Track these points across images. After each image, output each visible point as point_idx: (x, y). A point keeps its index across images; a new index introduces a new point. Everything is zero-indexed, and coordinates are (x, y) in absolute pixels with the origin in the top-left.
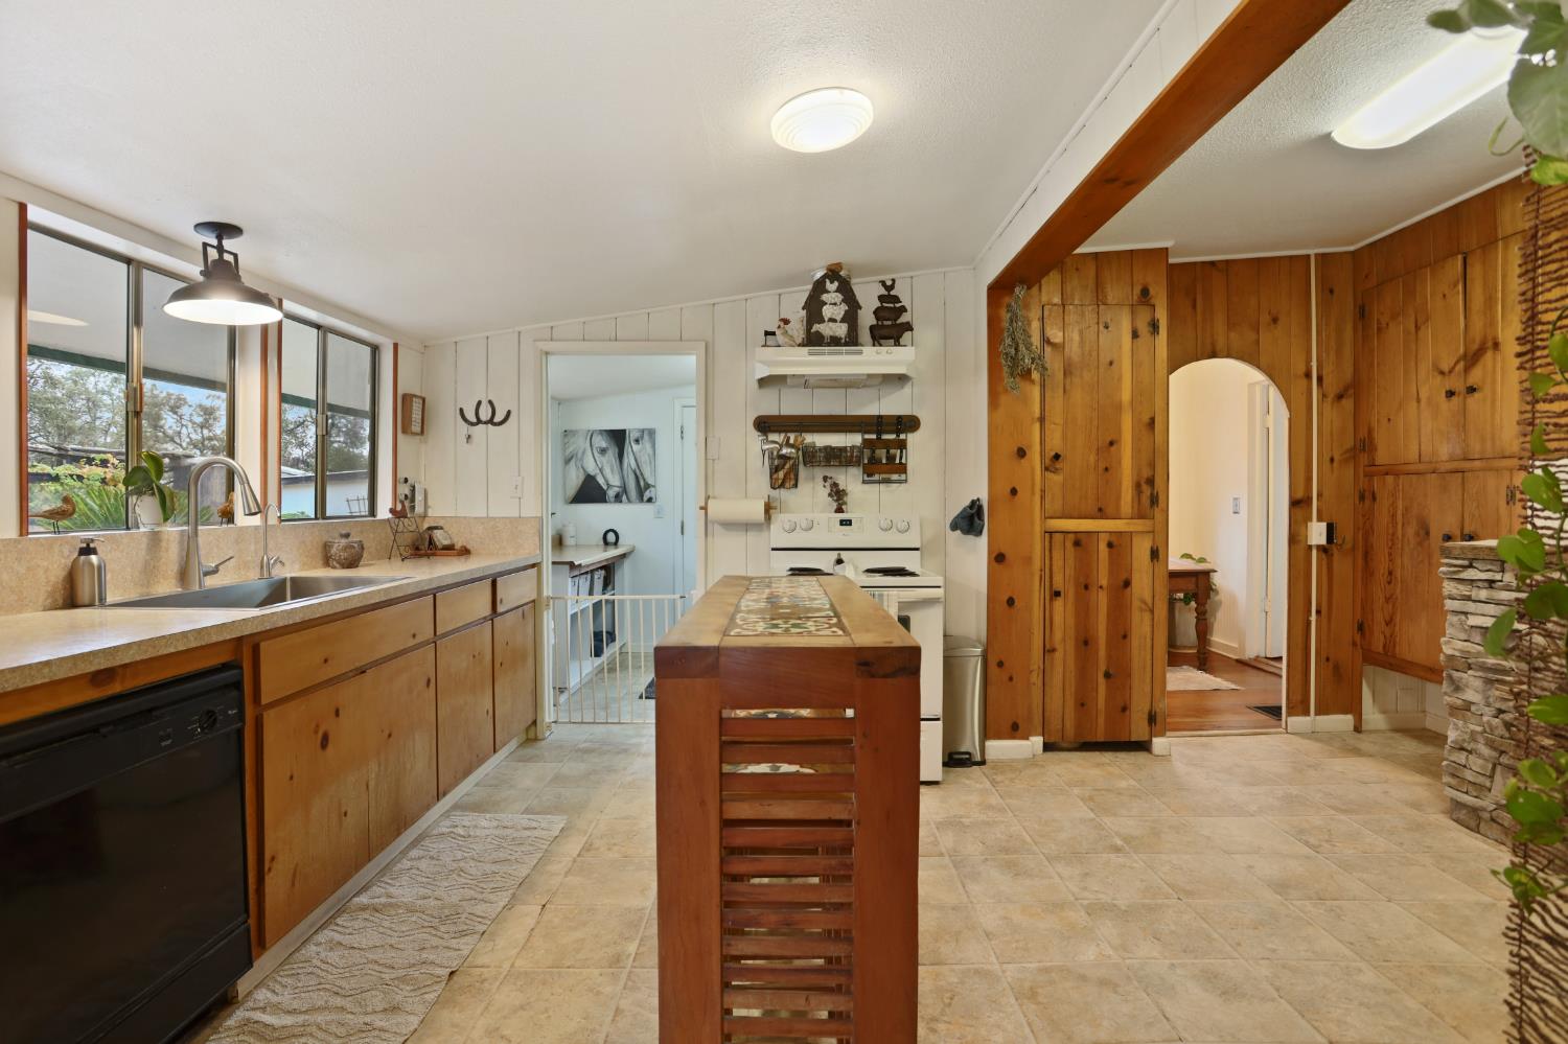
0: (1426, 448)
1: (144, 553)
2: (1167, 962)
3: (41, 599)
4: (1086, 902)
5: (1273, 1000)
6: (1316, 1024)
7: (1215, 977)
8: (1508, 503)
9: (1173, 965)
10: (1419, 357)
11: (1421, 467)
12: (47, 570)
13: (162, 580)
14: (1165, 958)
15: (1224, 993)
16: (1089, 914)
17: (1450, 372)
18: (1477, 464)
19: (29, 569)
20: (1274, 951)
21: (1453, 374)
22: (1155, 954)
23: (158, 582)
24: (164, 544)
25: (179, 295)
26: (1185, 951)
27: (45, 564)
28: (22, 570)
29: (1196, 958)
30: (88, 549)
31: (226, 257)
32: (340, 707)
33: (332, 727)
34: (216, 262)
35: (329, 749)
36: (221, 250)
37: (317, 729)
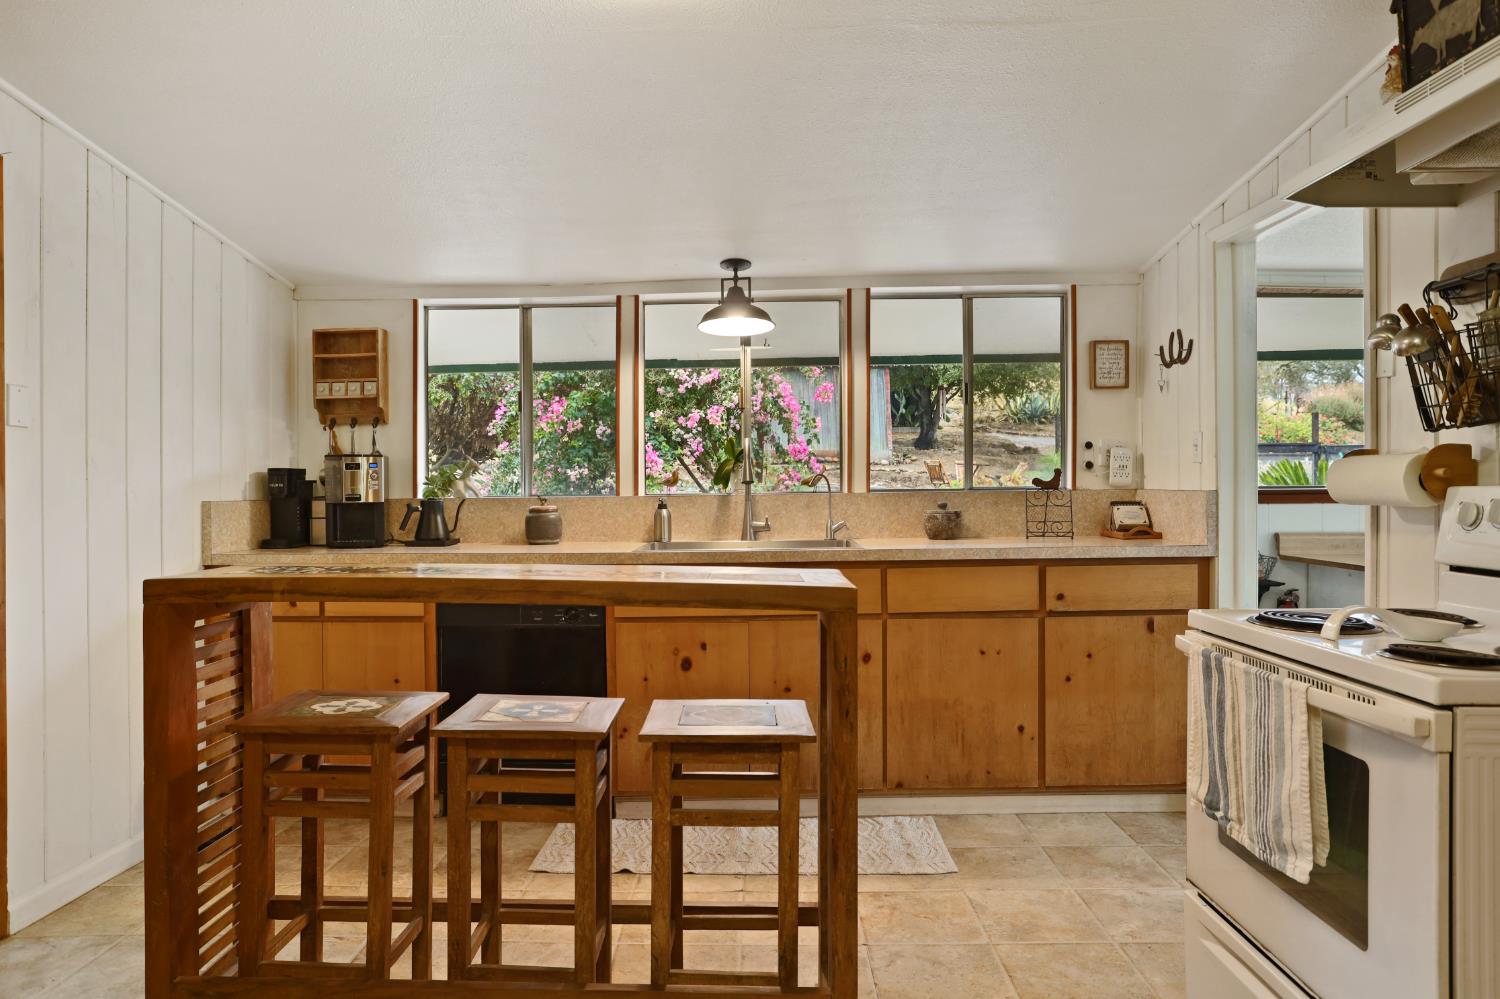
1: (715, 510)
3: (641, 535)
12: (645, 517)
13: (731, 531)
19: (634, 515)
23: (728, 532)
24: (732, 505)
25: (709, 316)
27: (644, 513)
28: (630, 515)
30: (662, 506)
31: (740, 284)
32: (707, 643)
33: (696, 656)
34: (731, 290)
35: (692, 673)
36: (736, 279)
37: (676, 652)
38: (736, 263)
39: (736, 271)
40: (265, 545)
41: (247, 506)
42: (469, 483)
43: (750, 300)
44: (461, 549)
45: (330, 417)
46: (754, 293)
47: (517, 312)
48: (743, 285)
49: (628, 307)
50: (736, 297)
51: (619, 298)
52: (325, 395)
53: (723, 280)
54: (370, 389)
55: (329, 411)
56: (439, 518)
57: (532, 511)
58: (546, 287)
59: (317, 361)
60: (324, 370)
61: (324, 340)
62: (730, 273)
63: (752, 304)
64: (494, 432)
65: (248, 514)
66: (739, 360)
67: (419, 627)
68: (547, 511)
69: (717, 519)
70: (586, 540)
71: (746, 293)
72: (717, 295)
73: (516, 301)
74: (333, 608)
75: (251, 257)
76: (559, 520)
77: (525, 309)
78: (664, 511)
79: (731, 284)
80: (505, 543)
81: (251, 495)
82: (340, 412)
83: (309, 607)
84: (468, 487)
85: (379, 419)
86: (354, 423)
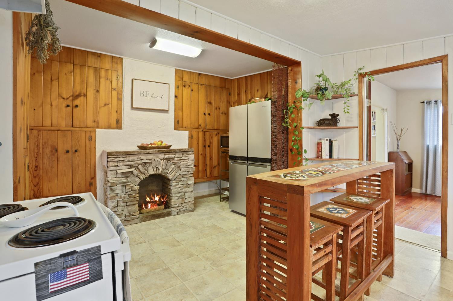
0: (55, 122)
8: (89, 141)
10: (52, 90)
11: (52, 128)
17: (67, 99)
18: (77, 129)
21: (68, 100)
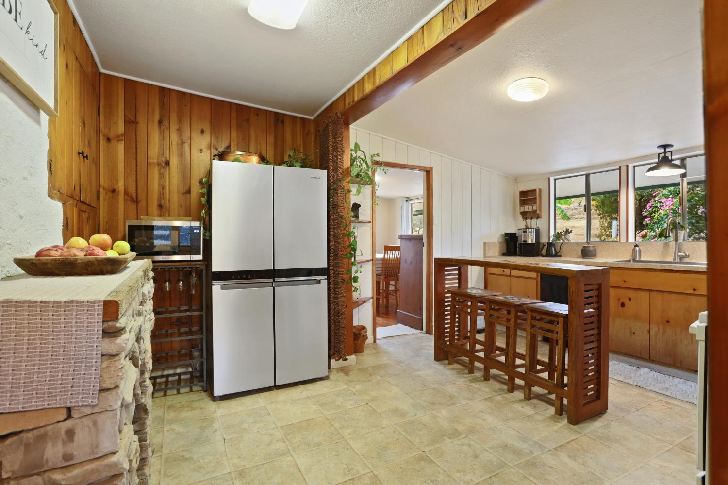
2: (417, 416)
4: (462, 436)
5: (382, 412)
6: (370, 408)
7: (401, 415)
9: (416, 415)
13: (670, 257)
14: (419, 418)
15: (397, 410)
16: (456, 429)
19: (626, 249)
20: (381, 433)
22: (423, 418)
23: (668, 257)
26: (413, 422)
27: (630, 248)
28: (624, 249)
29: (409, 421)
30: (636, 246)
31: (667, 155)
32: (631, 298)
33: (627, 302)
34: (662, 157)
35: (625, 308)
36: (665, 152)
37: (619, 300)
38: (665, 146)
39: (665, 149)
40: (504, 255)
41: (498, 244)
42: (566, 237)
43: (672, 160)
44: (562, 259)
45: (525, 217)
46: (674, 157)
47: (584, 176)
48: (668, 155)
49: (624, 170)
50: (665, 161)
51: (620, 167)
52: (523, 210)
53: (659, 154)
54: (535, 208)
55: (524, 215)
56: (553, 248)
57: (584, 247)
58: (592, 167)
59: (520, 200)
60: (523, 203)
61: (523, 194)
62: (662, 150)
63: (673, 162)
64: (646, 214)
65: (498, 246)
66: (679, 183)
67: (535, 281)
68: (589, 247)
69: (663, 252)
70: (606, 258)
71: (670, 158)
72: (656, 160)
73: (584, 173)
74: (514, 272)
75: (500, 174)
76: (595, 250)
77: (588, 176)
78: (637, 248)
79: (663, 155)
80: (577, 258)
81: (501, 240)
82: (528, 215)
83: (507, 272)
84: (566, 239)
85: (538, 217)
86: (532, 218)
